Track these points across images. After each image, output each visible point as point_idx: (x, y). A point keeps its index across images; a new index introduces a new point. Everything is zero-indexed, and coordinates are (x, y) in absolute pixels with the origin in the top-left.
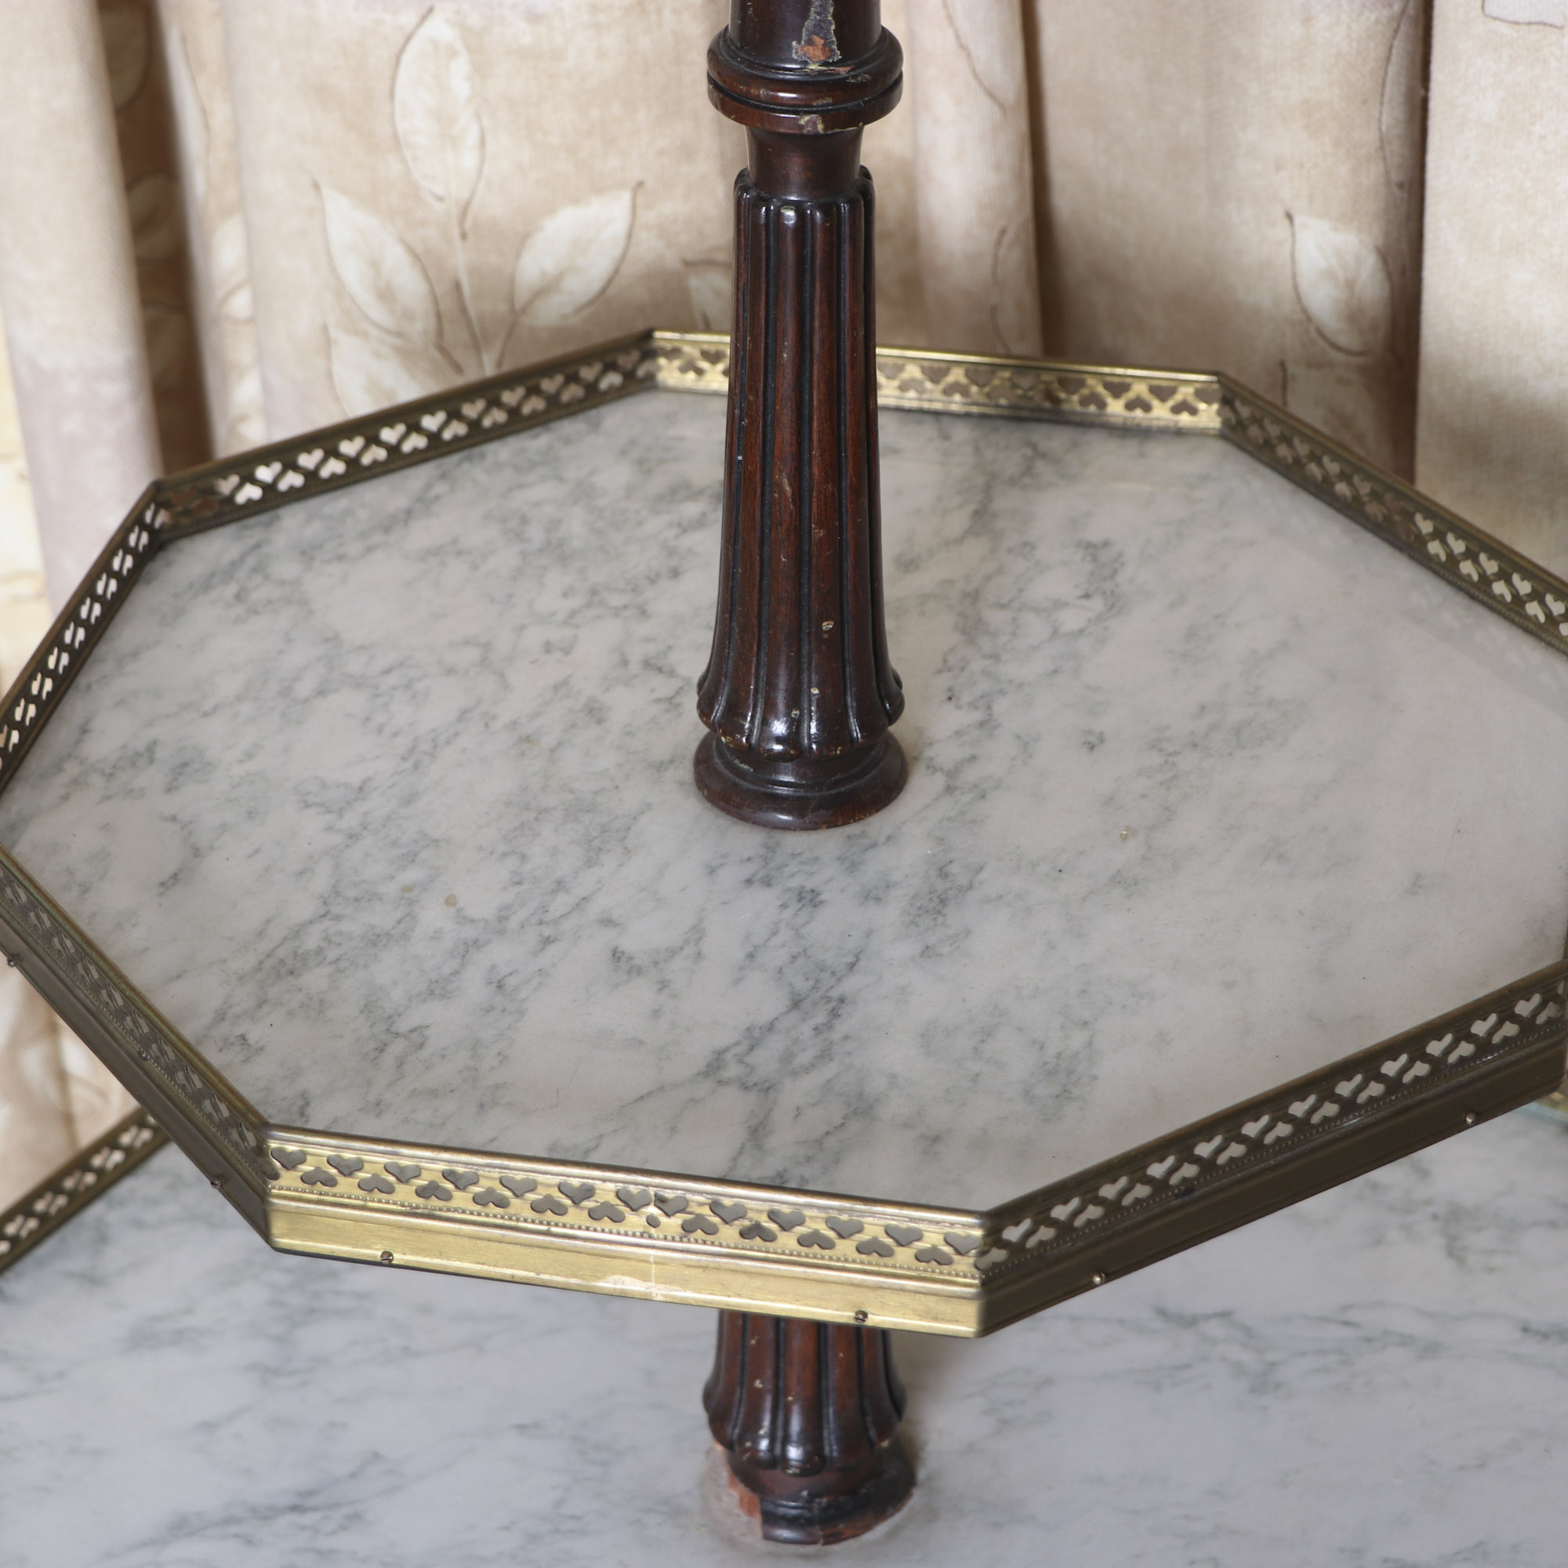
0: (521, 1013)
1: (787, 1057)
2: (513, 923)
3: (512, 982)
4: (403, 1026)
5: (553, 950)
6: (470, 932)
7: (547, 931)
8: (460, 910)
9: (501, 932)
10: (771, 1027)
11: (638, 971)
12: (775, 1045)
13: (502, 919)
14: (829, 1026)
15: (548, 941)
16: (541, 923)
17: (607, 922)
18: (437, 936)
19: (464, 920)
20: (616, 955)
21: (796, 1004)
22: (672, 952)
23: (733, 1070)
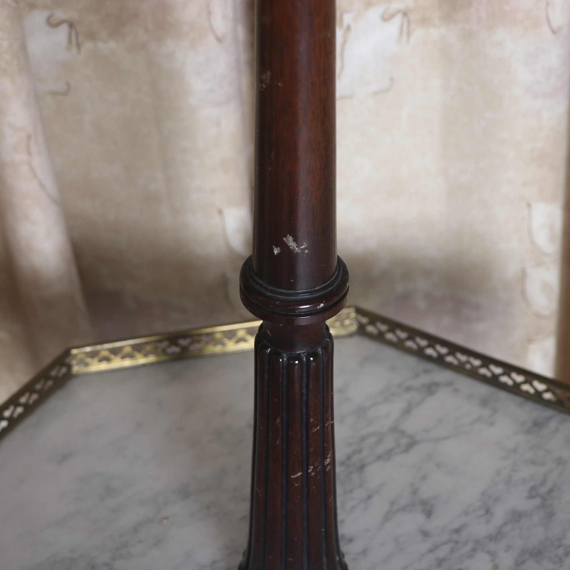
0: (483, 494)
1: (379, 442)
2: (470, 546)
3: (481, 512)
4: (537, 501)
5: (456, 525)
6: (492, 546)
7: (455, 537)
8: (492, 561)
9: (477, 542)
10: (379, 458)
11: (424, 503)
12: (380, 450)
13: (474, 550)
14: (355, 452)
15: (457, 531)
16: (457, 542)
17: (425, 534)
18: (508, 548)
19: (492, 554)
20: (429, 514)
21: (362, 467)
22: (403, 509)
23: (404, 441)
